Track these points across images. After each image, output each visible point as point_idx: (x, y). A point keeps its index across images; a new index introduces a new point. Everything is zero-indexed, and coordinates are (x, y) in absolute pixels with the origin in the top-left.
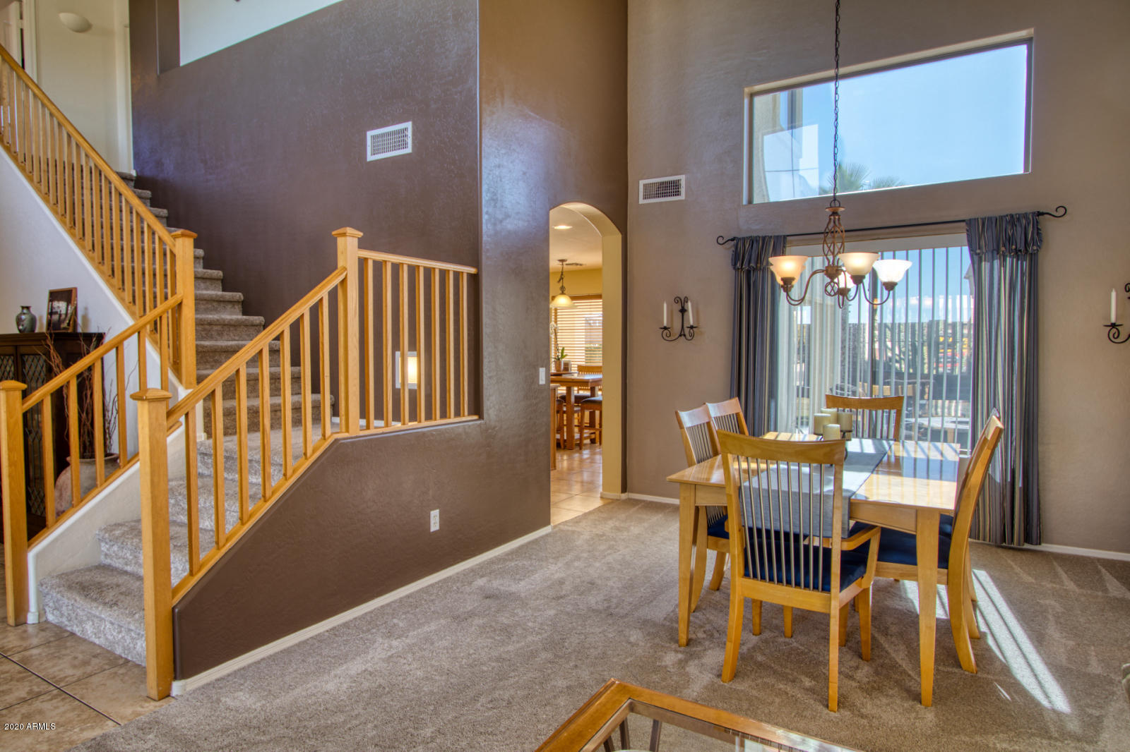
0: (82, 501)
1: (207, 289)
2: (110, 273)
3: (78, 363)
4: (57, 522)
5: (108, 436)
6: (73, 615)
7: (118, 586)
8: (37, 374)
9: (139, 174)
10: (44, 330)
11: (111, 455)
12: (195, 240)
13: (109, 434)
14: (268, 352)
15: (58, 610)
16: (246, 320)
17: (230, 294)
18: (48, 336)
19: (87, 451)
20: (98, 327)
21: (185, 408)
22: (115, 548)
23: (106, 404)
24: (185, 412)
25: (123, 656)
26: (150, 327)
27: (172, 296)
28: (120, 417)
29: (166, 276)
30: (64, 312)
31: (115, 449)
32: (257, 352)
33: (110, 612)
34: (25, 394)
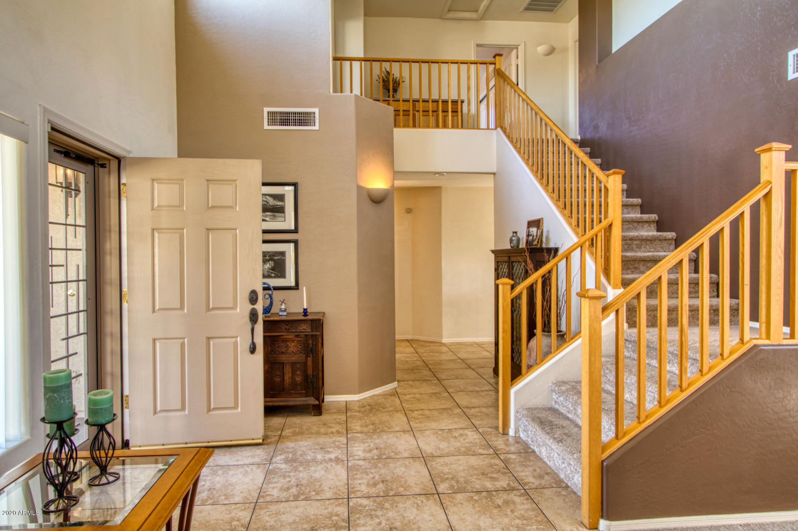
0: (542, 361)
1: (629, 213)
2: (564, 206)
3: (543, 268)
4: (527, 373)
5: (559, 318)
6: (535, 439)
7: (563, 427)
8: (519, 274)
9: (583, 138)
10: (524, 246)
11: (561, 332)
12: (623, 175)
13: (560, 317)
14: (688, 262)
15: (526, 432)
16: (660, 235)
17: (647, 215)
18: (526, 250)
19: (546, 328)
20: (555, 244)
21: (616, 306)
22: (562, 399)
23: (559, 296)
24: (616, 309)
25: (565, 481)
26: (589, 243)
27: (605, 219)
28: (568, 306)
29: (600, 206)
30: (535, 234)
31: (563, 328)
32: (678, 261)
33: (557, 446)
34: (513, 287)
